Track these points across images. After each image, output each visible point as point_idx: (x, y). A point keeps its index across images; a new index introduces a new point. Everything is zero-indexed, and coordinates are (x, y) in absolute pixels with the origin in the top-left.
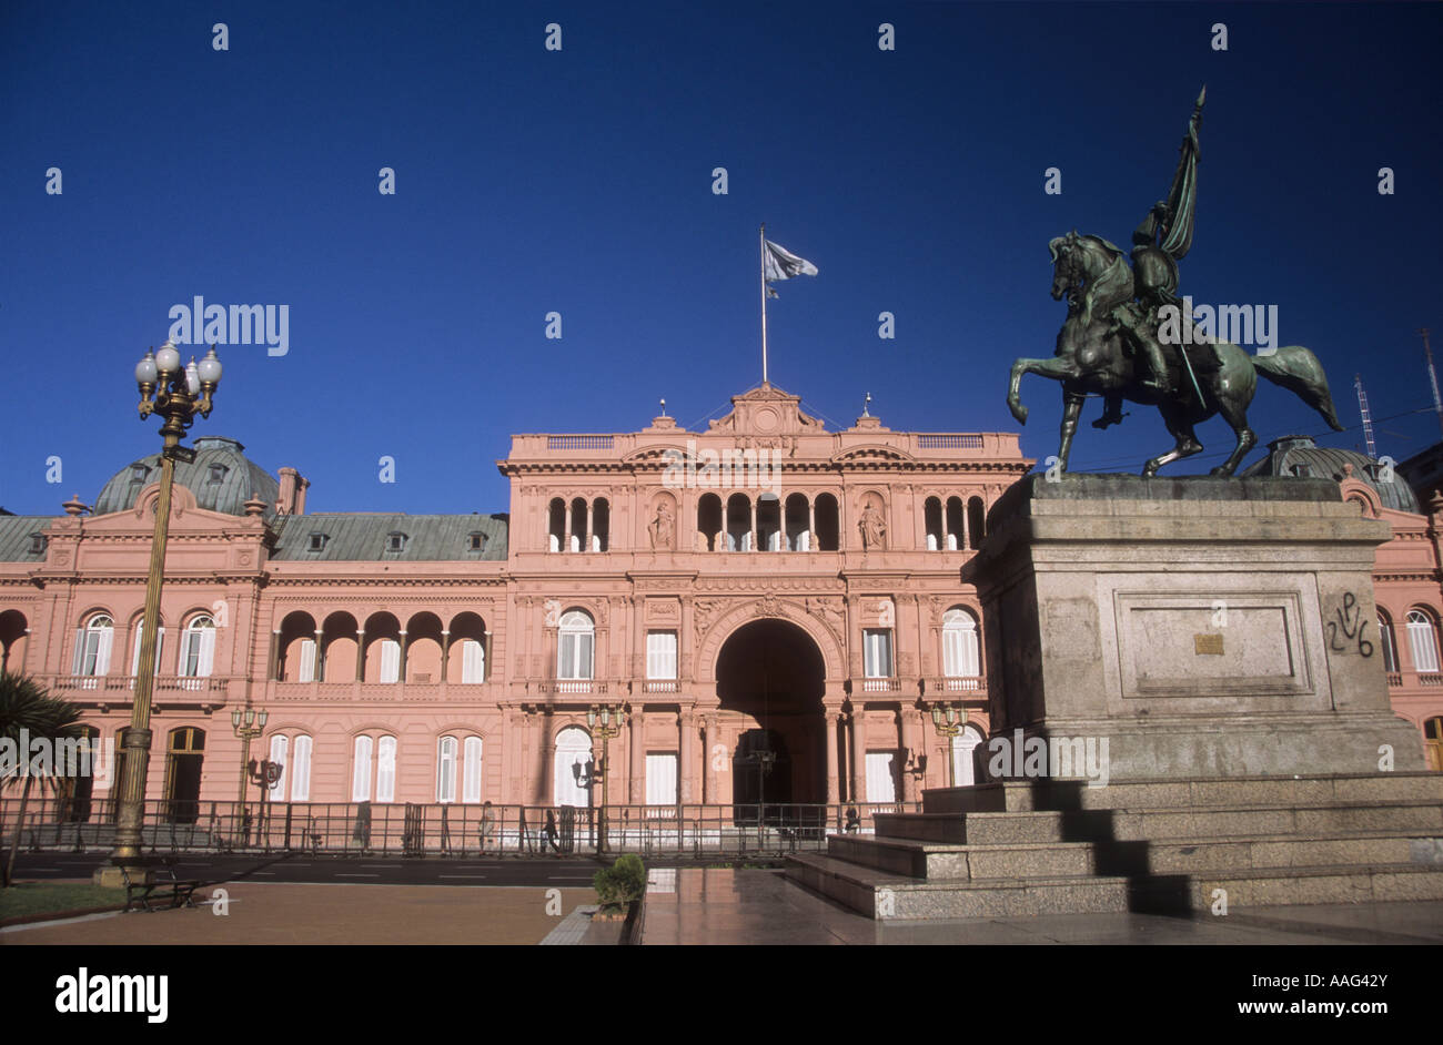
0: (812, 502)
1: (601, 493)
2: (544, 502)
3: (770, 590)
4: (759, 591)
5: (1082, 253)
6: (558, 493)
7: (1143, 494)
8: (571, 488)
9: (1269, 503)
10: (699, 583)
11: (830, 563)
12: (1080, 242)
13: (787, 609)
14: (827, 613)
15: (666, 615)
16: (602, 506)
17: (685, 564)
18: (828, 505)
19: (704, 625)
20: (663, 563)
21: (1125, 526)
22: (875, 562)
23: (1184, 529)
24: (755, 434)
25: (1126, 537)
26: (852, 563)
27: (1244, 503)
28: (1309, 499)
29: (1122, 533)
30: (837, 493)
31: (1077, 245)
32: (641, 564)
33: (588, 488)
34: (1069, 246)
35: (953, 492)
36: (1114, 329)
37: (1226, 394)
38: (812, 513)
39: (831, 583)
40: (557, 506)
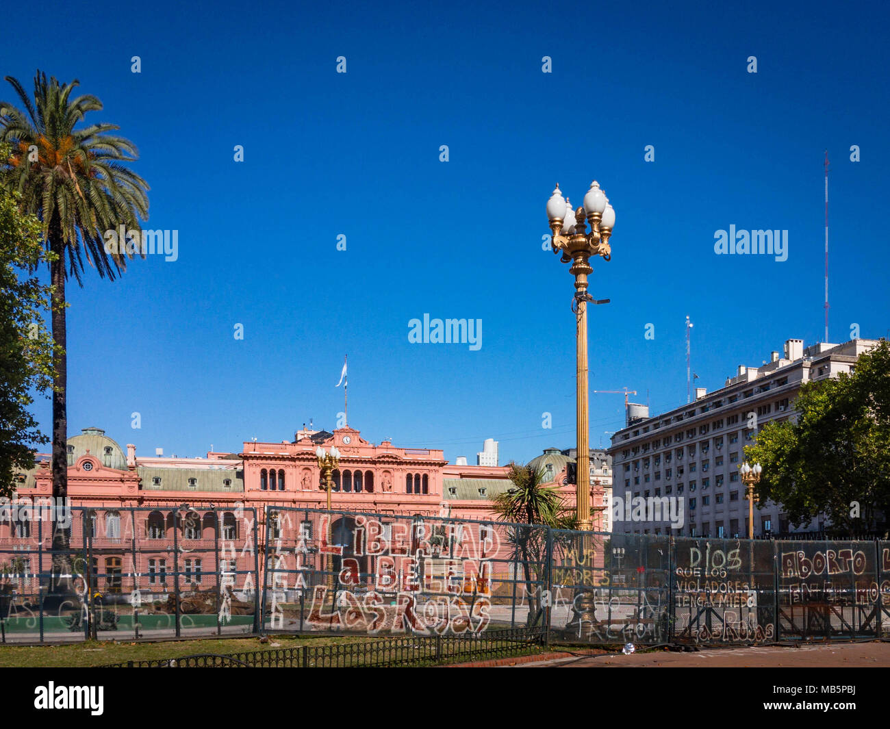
0: (364, 474)
1: (281, 467)
2: (258, 470)
4: (343, 507)
6: (264, 467)
8: (270, 465)
10: (321, 504)
11: (370, 497)
16: (282, 473)
17: (315, 496)
18: (370, 475)
22: (387, 498)
26: (379, 498)
30: (373, 470)
32: (299, 496)
33: (277, 466)
35: (417, 472)
38: (364, 478)
39: (370, 505)
40: (264, 472)
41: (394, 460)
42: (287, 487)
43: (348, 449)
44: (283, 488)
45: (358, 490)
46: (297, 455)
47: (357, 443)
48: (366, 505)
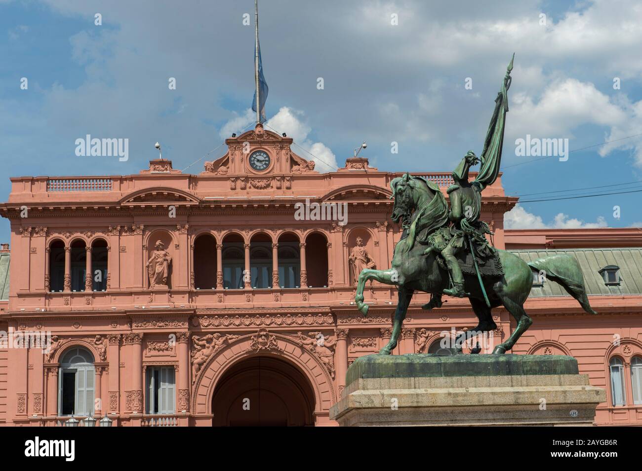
0: (303, 241)
1: (99, 235)
2: (41, 243)
3: (263, 326)
4: (253, 328)
5: (412, 191)
6: (57, 235)
7: (437, 373)
8: (70, 230)
9: (524, 377)
10: (196, 321)
11: (320, 300)
12: (411, 182)
13: (281, 345)
14: (318, 349)
15: (166, 353)
16: (101, 247)
17: (182, 303)
18: (318, 244)
19: (199, 360)
20: (161, 303)
21: (420, 397)
23: (460, 398)
24: (250, 175)
25: (420, 405)
26: (346, 300)
27: (506, 377)
28: (555, 372)
29: (418, 402)
31: (409, 185)
32: (140, 304)
33: (87, 231)
34: (403, 185)
36: (428, 249)
37: (506, 295)
38: (303, 251)
39: (320, 320)
40: (56, 248)
41: (377, 202)
42: (113, 284)
43: (263, 183)
44: (101, 286)
45: (290, 284)
46: (135, 200)
47: (280, 166)
48: (309, 320)
